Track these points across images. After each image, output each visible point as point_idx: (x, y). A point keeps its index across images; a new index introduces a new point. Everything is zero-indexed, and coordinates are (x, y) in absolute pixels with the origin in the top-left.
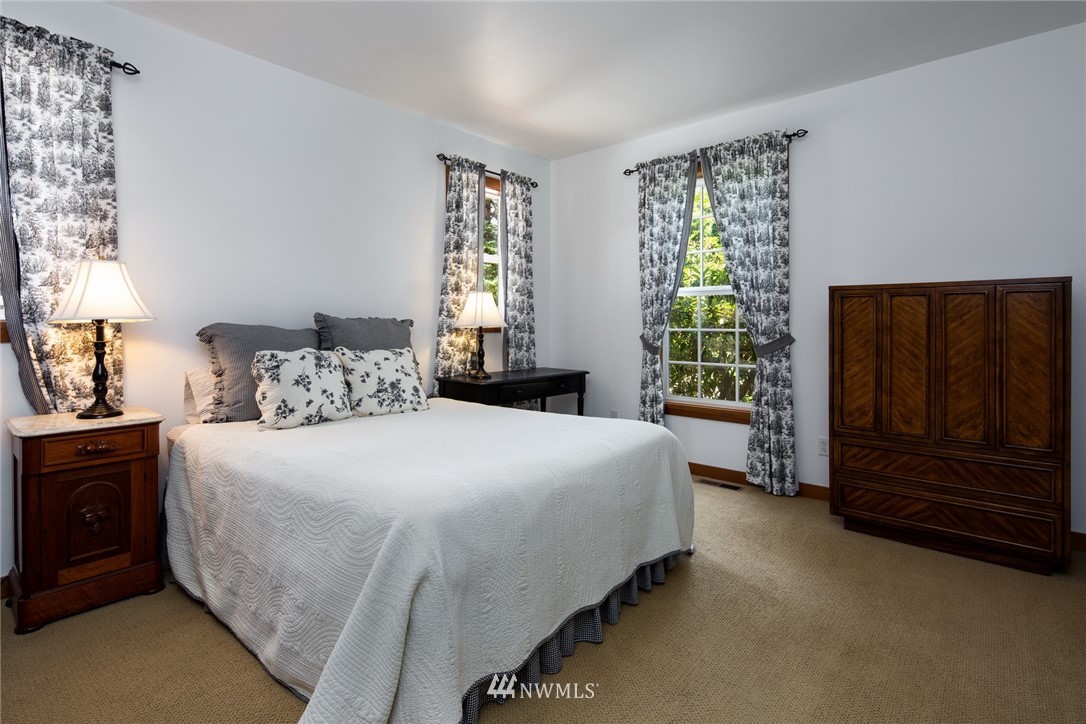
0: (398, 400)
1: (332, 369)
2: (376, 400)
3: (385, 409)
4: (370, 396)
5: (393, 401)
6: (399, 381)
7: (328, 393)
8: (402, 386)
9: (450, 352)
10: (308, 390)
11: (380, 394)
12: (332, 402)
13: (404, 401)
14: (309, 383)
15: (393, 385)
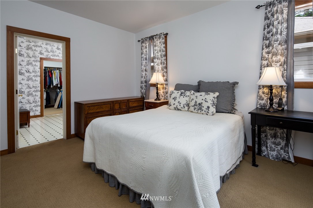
0: (200, 109)
1: (185, 96)
2: (194, 108)
3: (196, 111)
4: (192, 106)
5: (199, 109)
6: (202, 103)
7: (179, 103)
8: (203, 105)
9: (263, 97)
10: (175, 101)
11: (195, 106)
12: (180, 105)
13: (202, 110)
14: (176, 99)
15: (200, 104)
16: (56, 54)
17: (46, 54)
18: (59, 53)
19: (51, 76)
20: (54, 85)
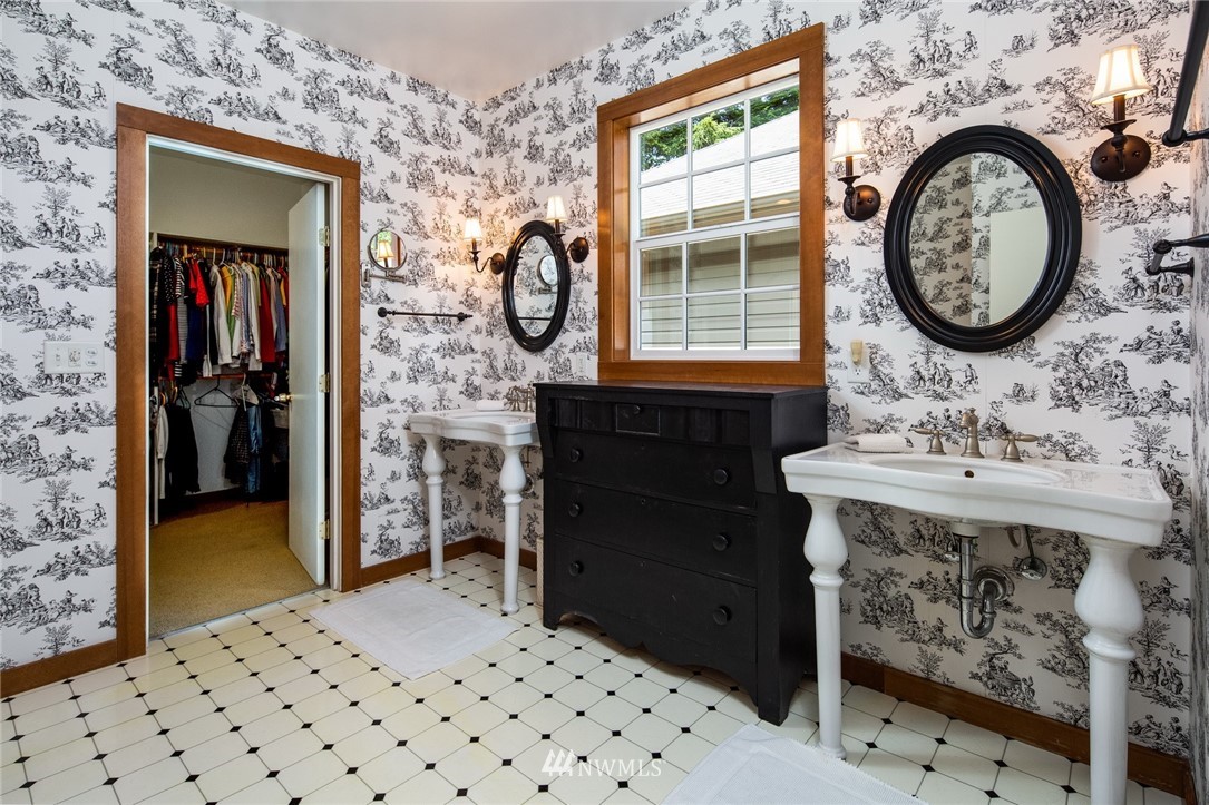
16: (260, 95)
17: (168, 78)
18: (285, 93)
19: (201, 299)
20: (226, 359)
